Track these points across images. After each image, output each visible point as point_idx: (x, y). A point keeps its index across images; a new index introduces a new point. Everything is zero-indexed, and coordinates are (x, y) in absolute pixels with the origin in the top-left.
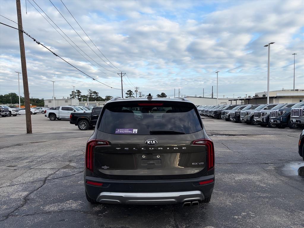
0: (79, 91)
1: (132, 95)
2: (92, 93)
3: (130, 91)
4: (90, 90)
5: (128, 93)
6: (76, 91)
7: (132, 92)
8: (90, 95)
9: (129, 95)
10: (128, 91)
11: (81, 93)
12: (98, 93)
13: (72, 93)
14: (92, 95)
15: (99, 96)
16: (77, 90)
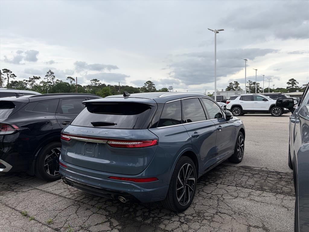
0: (237, 82)
1: (296, 84)
2: (251, 84)
3: (293, 79)
4: (249, 81)
5: (291, 82)
6: (233, 83)
7: (295, 81)
8: (249, 86)
9: (291, 85)
10: (290, 80)
11: (239, 84)
12: (259, 84)
13: (229, 85)
14: (252, 86)
15: (259, 87)
16: (235, 82)
